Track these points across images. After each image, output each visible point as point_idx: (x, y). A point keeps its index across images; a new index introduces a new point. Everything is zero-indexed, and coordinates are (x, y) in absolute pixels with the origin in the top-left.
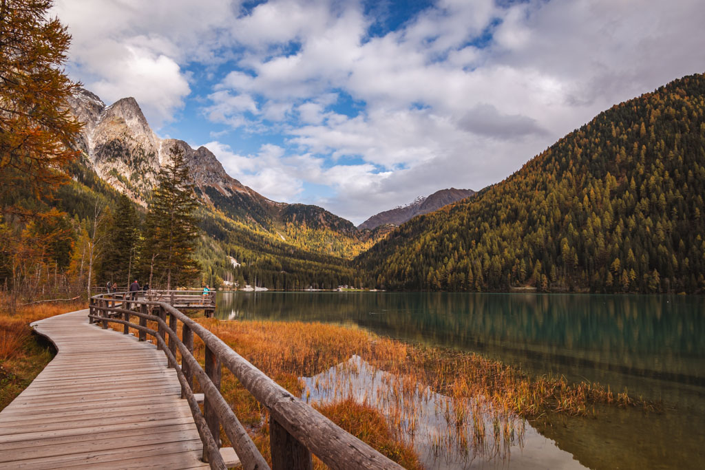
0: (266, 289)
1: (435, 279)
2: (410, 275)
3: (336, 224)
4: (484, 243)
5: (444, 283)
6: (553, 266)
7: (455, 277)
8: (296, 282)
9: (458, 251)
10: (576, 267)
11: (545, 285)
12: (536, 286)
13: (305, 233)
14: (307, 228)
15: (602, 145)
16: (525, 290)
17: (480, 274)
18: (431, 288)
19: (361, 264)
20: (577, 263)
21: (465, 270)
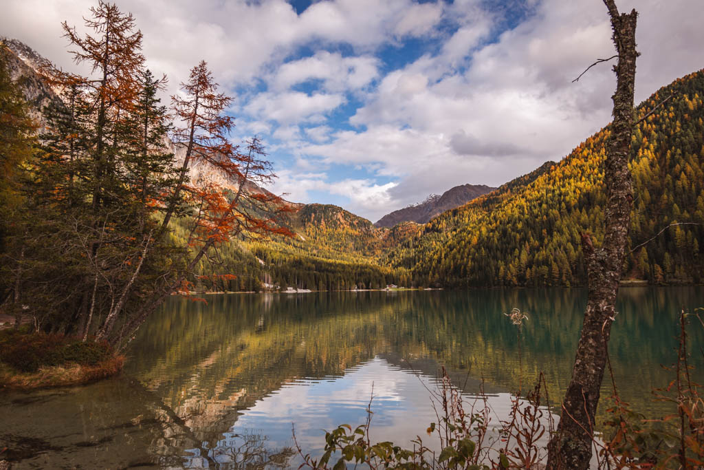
0: (309, 291)
1: (509, 275)
2: (473, 271)
3: (355, 222)
4: (560, 232)
5: (521, 278)
6: (667, 254)
7: (536, 272)
8: (341, 282)
9: (529, 242)
10: (697, 254)
11: (660, 276)
12: (645, 279)
13: (325, 233)
14: (327, 228)
15: (679, 118)
16: (632, 283)
17: (567, 266)
18: (505, 284)
19: (393, 262)
20: (697, 249)
21: (546, 262)
